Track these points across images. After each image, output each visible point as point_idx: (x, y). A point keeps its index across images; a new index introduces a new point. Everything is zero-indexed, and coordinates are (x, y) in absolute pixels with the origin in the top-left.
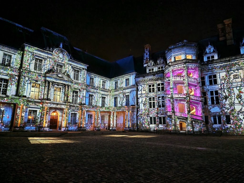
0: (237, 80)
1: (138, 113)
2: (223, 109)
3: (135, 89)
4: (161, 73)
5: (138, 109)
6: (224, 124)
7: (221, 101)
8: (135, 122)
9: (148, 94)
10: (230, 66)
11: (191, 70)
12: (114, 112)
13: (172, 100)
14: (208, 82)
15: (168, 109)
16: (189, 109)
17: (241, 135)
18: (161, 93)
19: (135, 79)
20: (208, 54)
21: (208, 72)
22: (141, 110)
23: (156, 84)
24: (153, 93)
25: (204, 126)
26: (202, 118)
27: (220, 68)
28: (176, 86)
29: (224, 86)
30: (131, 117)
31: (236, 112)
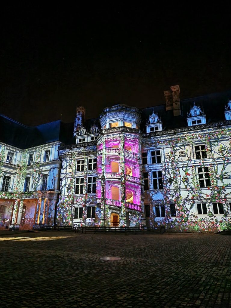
0: (183, 158)
1: (58, 201)
2: (167, 195)
3: (57, 165)
4: (94, 145)
5: (59, 196)
6: (168, 217)
7: (165, 186)
8: (52, 215)
9: (75, 173)
10: (175, 140)
11: (130, 143)
12: (21, 200)
13: (103, 181)
14: (150, 160)
15: (98, 195)
16: (123, 195)
17: (188, 231)
18: (93, 172)
19: (58, 152)
20: (151, 124)
21: (151, 146)
22: (63, 197)
23: (87, 160)
24: (82, 173)
25: (143, 220)
26: (141, 208)
27: (164, 142)
28: (110, 162)
29: (168, 165)
30: (46, 207)
31: (182, 200)
